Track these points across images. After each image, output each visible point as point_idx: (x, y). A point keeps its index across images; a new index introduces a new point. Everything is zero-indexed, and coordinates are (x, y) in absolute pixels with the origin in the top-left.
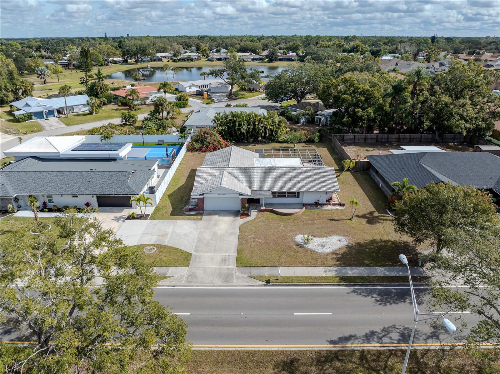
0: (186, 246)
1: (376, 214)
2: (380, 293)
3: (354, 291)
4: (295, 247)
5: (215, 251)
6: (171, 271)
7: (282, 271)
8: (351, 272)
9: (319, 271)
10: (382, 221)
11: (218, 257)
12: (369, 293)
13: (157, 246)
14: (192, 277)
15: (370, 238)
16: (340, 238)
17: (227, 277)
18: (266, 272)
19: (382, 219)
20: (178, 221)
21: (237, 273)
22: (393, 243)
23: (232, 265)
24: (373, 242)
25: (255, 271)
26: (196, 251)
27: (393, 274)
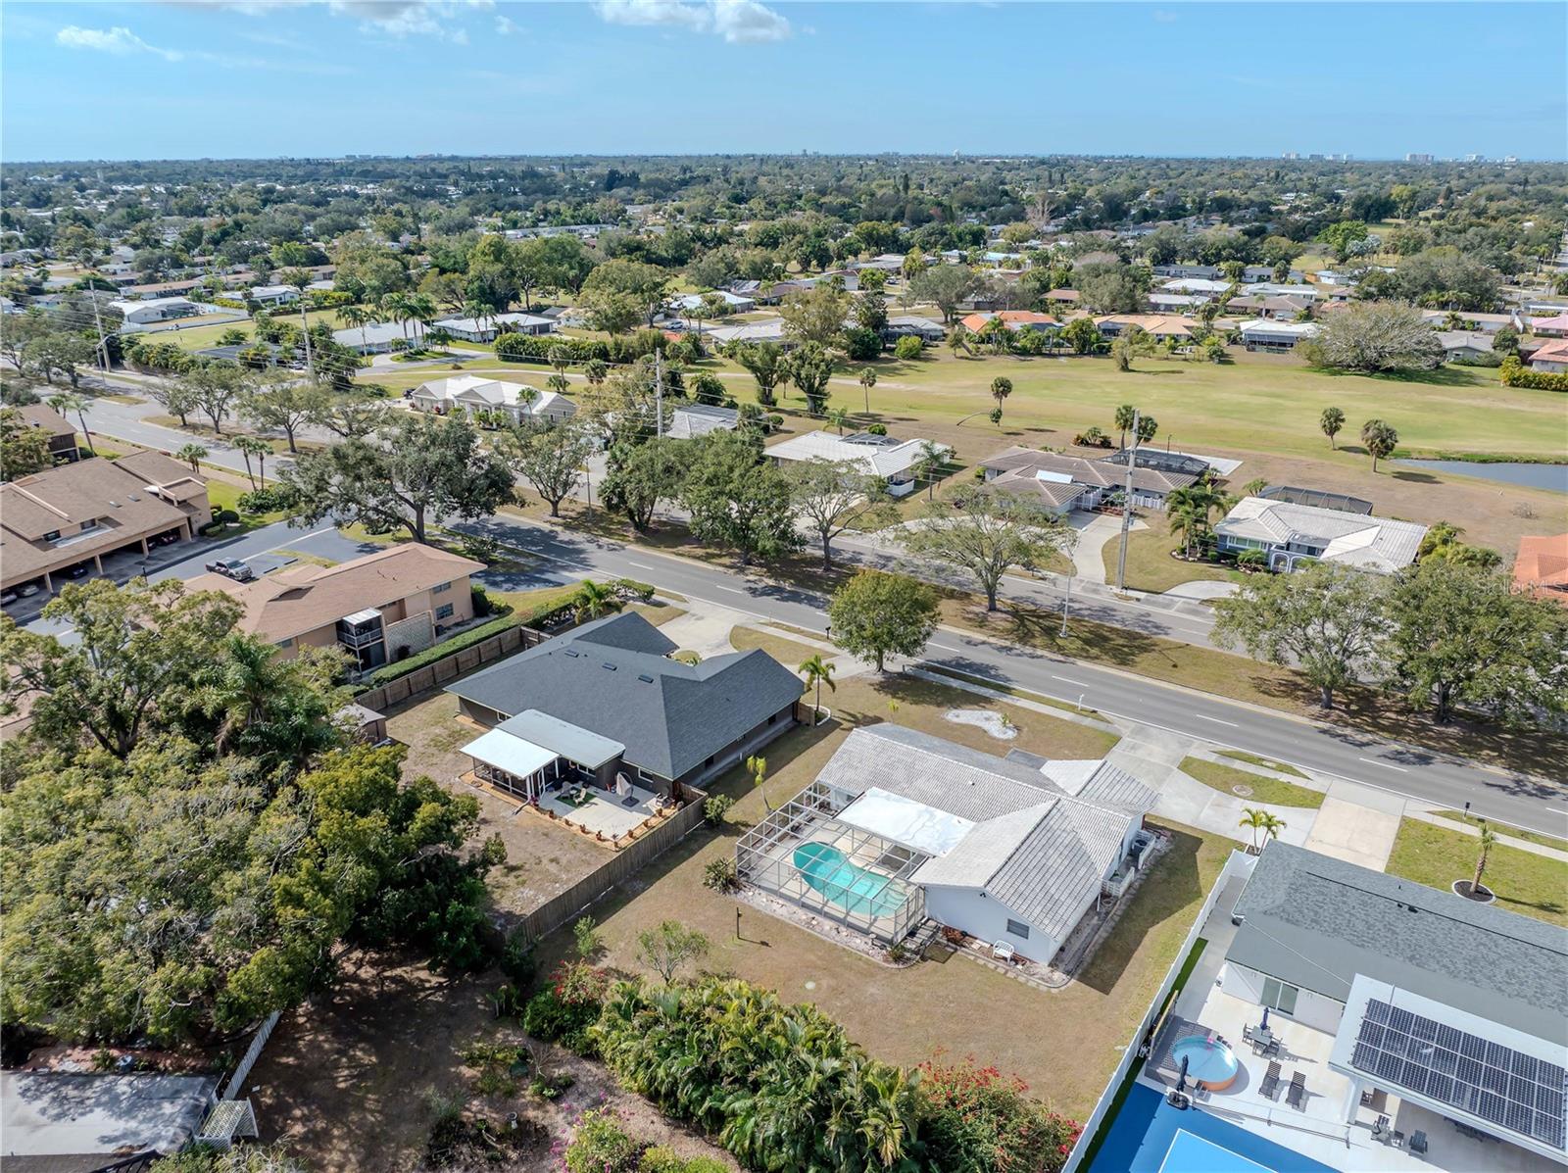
0: (1186, 781)
1: (847, 725)
2: (985, 673)
3: (1008, 680)
4: (1025, 729)
5: (1142, 761)
6: (1212, 758)
7: (1067, 716)
8: (990, 692)
10: (859, 715)
11: (1139, 753)
12: (995, 677)
13: (1230, 793)
14: (1185, 745)
15: (913, 706)
16: (952, 719)
17: (1139, 731)
18: (1088, 722)
19: (855, 717)
20: (1188, 823)
21: (1125, 732)
23: (1126, 740)
24: (918, 702)
25: (1102, 726)
26: (1169, 771)
27: (948, 679)
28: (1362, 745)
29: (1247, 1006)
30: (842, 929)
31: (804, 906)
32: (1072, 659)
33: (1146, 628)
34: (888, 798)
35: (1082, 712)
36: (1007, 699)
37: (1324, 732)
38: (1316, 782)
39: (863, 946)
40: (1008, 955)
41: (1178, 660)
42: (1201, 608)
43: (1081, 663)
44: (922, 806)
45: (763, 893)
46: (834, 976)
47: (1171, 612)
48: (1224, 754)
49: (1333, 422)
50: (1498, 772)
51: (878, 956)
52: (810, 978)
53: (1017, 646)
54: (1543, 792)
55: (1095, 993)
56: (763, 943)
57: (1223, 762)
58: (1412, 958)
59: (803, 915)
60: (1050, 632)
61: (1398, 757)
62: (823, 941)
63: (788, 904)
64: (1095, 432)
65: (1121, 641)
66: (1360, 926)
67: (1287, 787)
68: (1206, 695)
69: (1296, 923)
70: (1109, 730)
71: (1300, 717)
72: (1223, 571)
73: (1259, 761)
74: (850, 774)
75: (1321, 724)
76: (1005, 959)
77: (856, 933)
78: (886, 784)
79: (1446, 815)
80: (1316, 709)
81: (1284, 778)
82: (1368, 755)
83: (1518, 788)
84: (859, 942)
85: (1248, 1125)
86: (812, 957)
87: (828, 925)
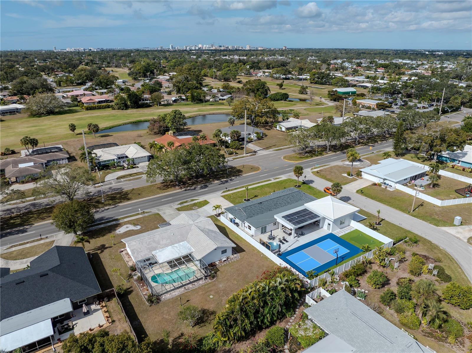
0: (184, 212)
1: (99, 252)
2: (103, 220)
3: (112, 218)
4: (139, 224)
6: (180, 206)
7: (140, 216)
8: (114, 222)
9: (126, 220)
10: (96, 248)
12: (107, 219)
13: (194, 209)
15: (104, 237)
16: (120, 233)
17: (159, 210)
18: (146, 215)
19: (97, 249)
21: (157, 212)
22: (94, 238)
24: (104, 235)
25: (151, 213)
27: (97, 226)
28: (195, 189)
29: (260, 236)
30: (194, 284)
31: (178, 288)
32: (117, 205)
33: (117, 190)
34: (159, 251)
35: (141, 214)
36: (121, 221)
37: (186, 190)
38: (201, 199)
39: (204, 282)
40: (226, 259)
41: (138, 193)
42: (119, 180)
43: (120, 204)
44: (170, 247)
45: (166, 294)
46: (211, 291)
47: (114, 185)
48: (180, 204)
49: (73, 128)
50: (216, 182)
51: (209, 281)
52: (209, 296)
53: (98, 210)
54: (227, 182)
55: (244, 253)
56: (188, 301)
57: (182, 205)
58: (269, 210)
59: (182, 289)
60: (98, 202)
61: (202, 188)
62: (196, 288)
63: (175, 291)
64: (7, 149)
65: (118, 196)
66: (259, 211)
67: (200, 203)
68: (156, 196)
69: (252, 217)
70: (153, 213)
71: (177, 190)
72: (108, 171)
73: (186, 202)
74: (142, 254)
75: (183, 190)
76: (226, 260)
77: (198, 282)
78: (155, 249)
79: (224, 192)
80: (177, 187)
81: (196, 201)
82: (198, 190)
83: (223, 183)
84: (201, 282)
85: (289, 249)
86: (201, 293)
87: (190, 286)
